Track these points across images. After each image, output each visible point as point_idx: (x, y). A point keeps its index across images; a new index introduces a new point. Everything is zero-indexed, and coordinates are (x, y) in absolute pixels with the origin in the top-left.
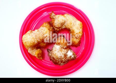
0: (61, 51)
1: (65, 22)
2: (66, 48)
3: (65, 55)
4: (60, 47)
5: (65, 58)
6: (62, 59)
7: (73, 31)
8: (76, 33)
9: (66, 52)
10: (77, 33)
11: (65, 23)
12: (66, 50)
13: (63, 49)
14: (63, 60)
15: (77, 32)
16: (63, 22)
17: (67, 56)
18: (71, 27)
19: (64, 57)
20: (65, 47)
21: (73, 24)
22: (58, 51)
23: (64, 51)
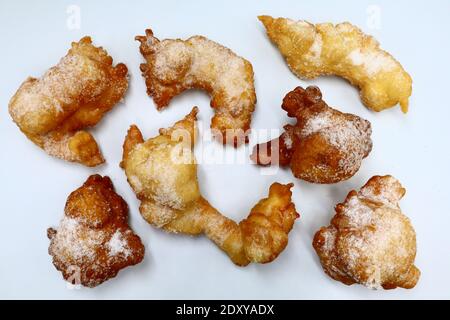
0: (84, 238)
1: (189, 62)
2: (99, 227)
3: (101, 251)
4: (80, 223)
5: (102, 261)
6: (90, 264)
7: (222, 92)
8: (230, 98)
9: (102, 239)
10: (234, 99)
11: (193, 67)
12: (101, 233)
13: (92, 232)
14: (94, 267)
15: (233, 95)
16: (184, 60)
17: (108, 251)
18: (214, 80)
19: (97, 258)
20: (95, 224)
21: (221, 67)
22: (73, 240)
23: (95, 238)
